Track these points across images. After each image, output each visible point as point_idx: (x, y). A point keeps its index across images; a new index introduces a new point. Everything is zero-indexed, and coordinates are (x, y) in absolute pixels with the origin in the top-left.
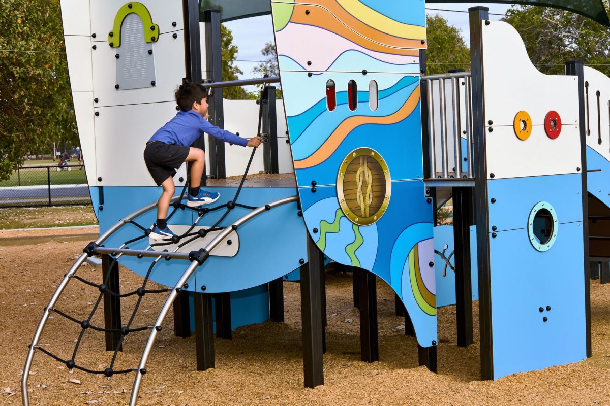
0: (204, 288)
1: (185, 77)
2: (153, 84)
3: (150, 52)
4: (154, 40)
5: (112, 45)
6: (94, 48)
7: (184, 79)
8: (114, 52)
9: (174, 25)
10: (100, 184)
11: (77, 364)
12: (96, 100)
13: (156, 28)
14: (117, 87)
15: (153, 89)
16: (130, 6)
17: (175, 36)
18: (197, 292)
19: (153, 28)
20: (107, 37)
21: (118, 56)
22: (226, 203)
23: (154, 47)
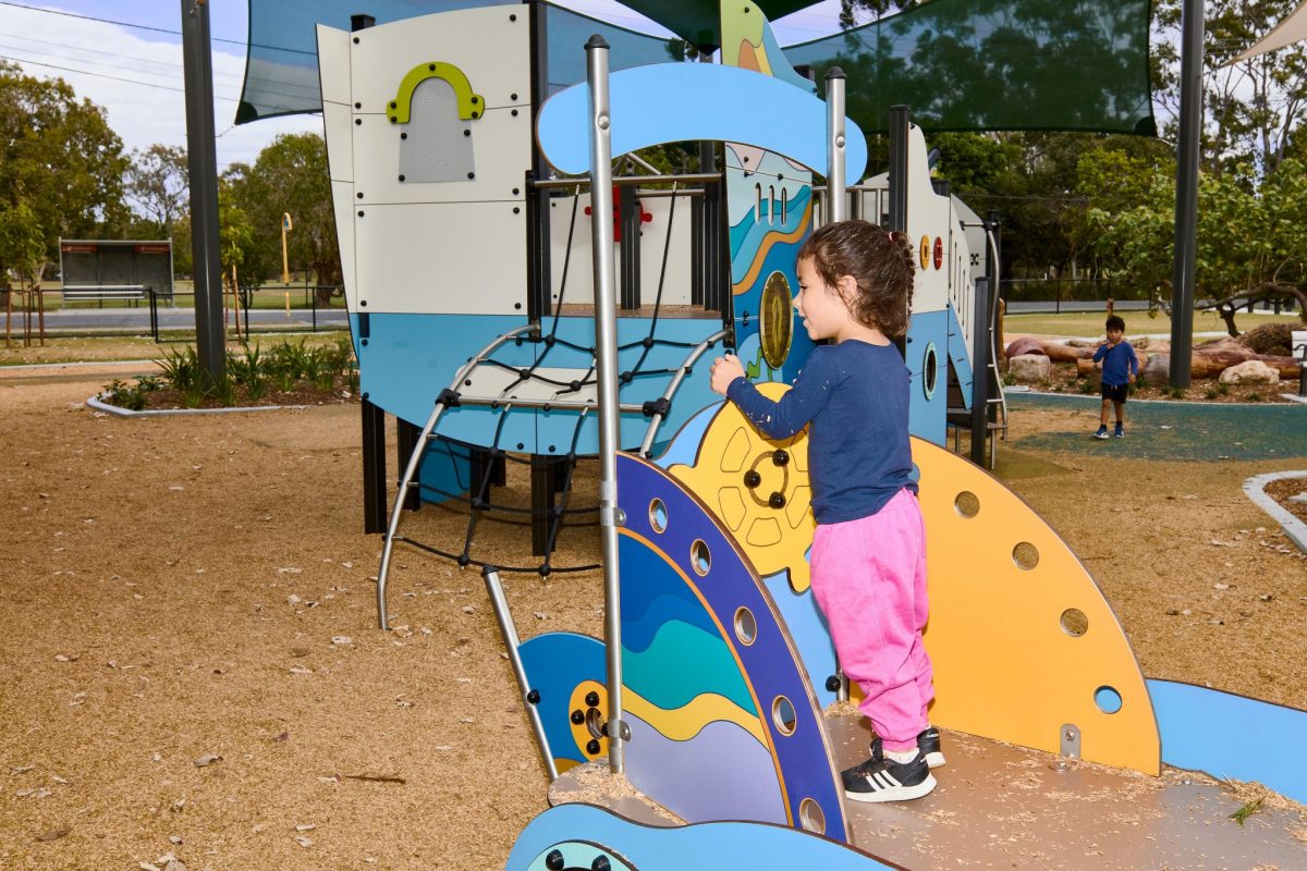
0: (552, 449)
1: (530, 169)
2: (471, 176)
3: (467, 133)
4: (475, 115)
5: (394, 120)
6: (359, 122)
7: (527, 172)
8: (397, 130)
9: (514, 97)
10: (362, 310)
11: (472, 559)
12: (360, 196)
13: (480, 100)
14: (402, 178)
15: (469, 183)
16: (432, 68)
17: (515, 113)
18: (539, 453)
19: (475, 101)
20: (384, 107)
21: (404, 136)
22: (642, 340)
23: (474, 126)
